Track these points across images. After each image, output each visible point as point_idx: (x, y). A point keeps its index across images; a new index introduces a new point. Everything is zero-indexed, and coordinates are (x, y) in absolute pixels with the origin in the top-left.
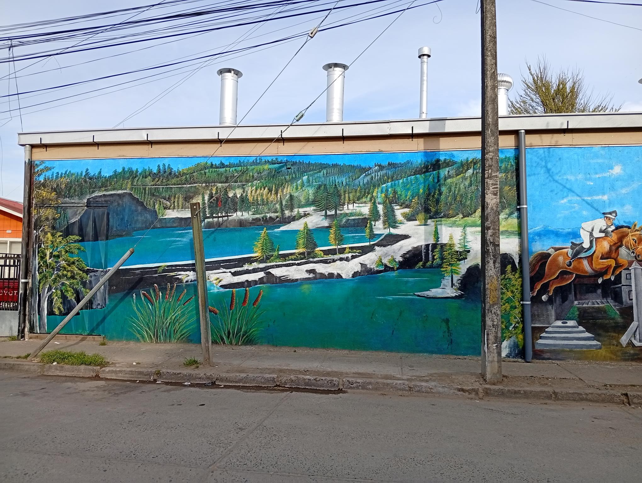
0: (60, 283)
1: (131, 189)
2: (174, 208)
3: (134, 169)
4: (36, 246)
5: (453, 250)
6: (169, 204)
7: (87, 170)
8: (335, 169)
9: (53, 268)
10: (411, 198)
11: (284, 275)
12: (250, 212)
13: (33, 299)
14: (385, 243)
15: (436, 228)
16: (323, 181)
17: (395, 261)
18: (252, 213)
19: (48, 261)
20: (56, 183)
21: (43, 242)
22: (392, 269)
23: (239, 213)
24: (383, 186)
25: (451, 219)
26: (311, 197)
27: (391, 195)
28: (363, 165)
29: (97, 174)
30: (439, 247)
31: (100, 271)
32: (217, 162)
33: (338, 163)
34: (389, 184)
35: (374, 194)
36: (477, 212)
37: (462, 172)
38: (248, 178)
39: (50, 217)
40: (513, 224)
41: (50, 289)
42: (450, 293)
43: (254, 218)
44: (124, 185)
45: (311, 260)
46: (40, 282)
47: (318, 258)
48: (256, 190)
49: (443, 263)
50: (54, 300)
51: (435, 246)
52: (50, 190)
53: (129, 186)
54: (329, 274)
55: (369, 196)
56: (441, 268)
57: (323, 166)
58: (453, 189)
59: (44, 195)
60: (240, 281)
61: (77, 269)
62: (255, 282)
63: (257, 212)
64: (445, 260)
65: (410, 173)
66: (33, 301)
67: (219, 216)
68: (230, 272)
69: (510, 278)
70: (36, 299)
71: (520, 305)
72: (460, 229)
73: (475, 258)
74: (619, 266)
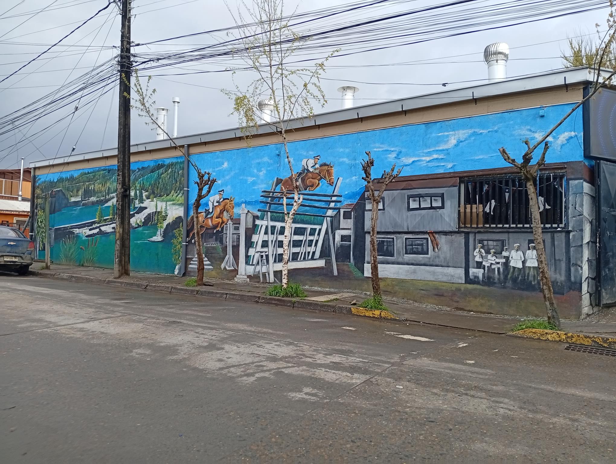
1: (62, 187)
5: (162, 215)
6: (72, 194)
10: (148, 187)
11: (105, 230)
12: (95, 197)
14: (139, 212)
15: (157, 203)
17: (142, 222)
22: (140, 226)
23: (92, 198)
24: (139, 180)
25: (162, 197)
27: (142, 185)
28: (133, 169)
30: (157, 213)
34: (142, 179)
36: (171, 193)
37: (167, 171)
38: (96, 179)
42: (159, 239)
43: (97, 200)
48: (98, 185)
49: (158, 222)
56: (157, 225)
58: (163, 180)
60: (91, 233)
62: (97, 234)
63: (98, 197)
65: (149, 172)
67: (86, 199)
68: (89, 229)
69: (181, 230)
72: (164, 203)
73: (169, 219)
74: (223, 222)
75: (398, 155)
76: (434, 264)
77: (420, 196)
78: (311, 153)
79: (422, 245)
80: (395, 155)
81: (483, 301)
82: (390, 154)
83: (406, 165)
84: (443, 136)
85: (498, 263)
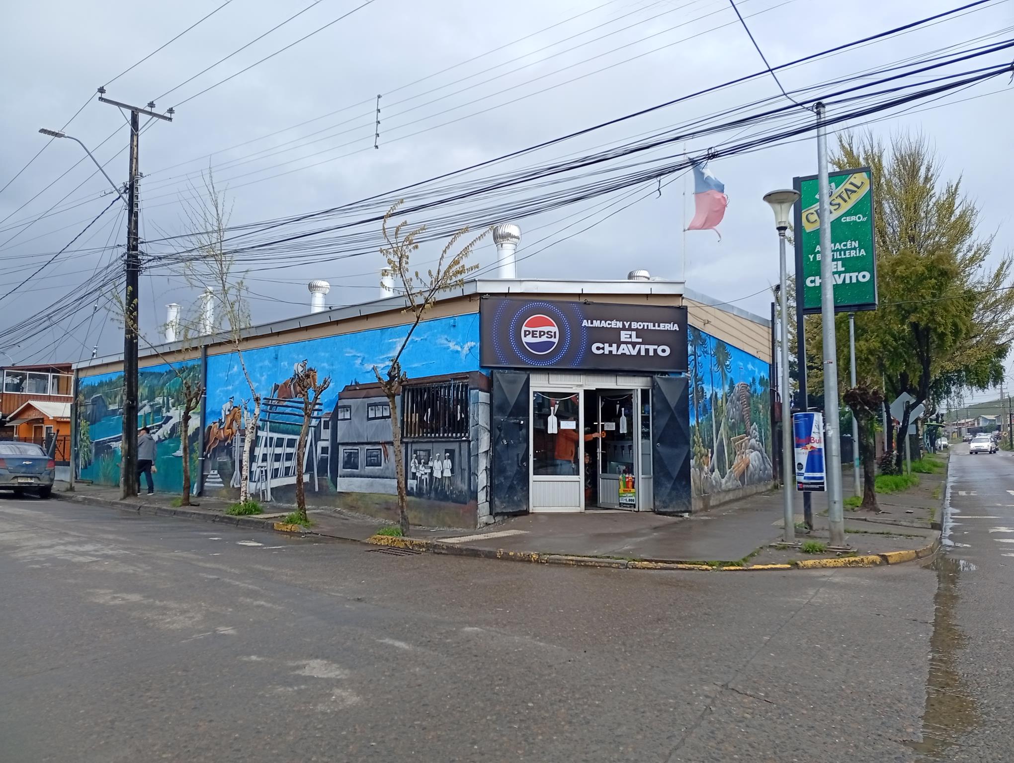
1: (102, 393)
10: (174, 393)
24: (167, 385)
34: (169, 383)
35: (164, 391)
44: (100, 391)
73: (190, 431)
74: (232, 434)
75: (362, 361)
76: (385, 476)
77: (376, 405)
78: (301, 356)
79: (377, 456)
80: (360, 361)
81: (416, 514)
82: (356, 359)
83: (368, 372)
84: (392, 342)
85: (426, 474)
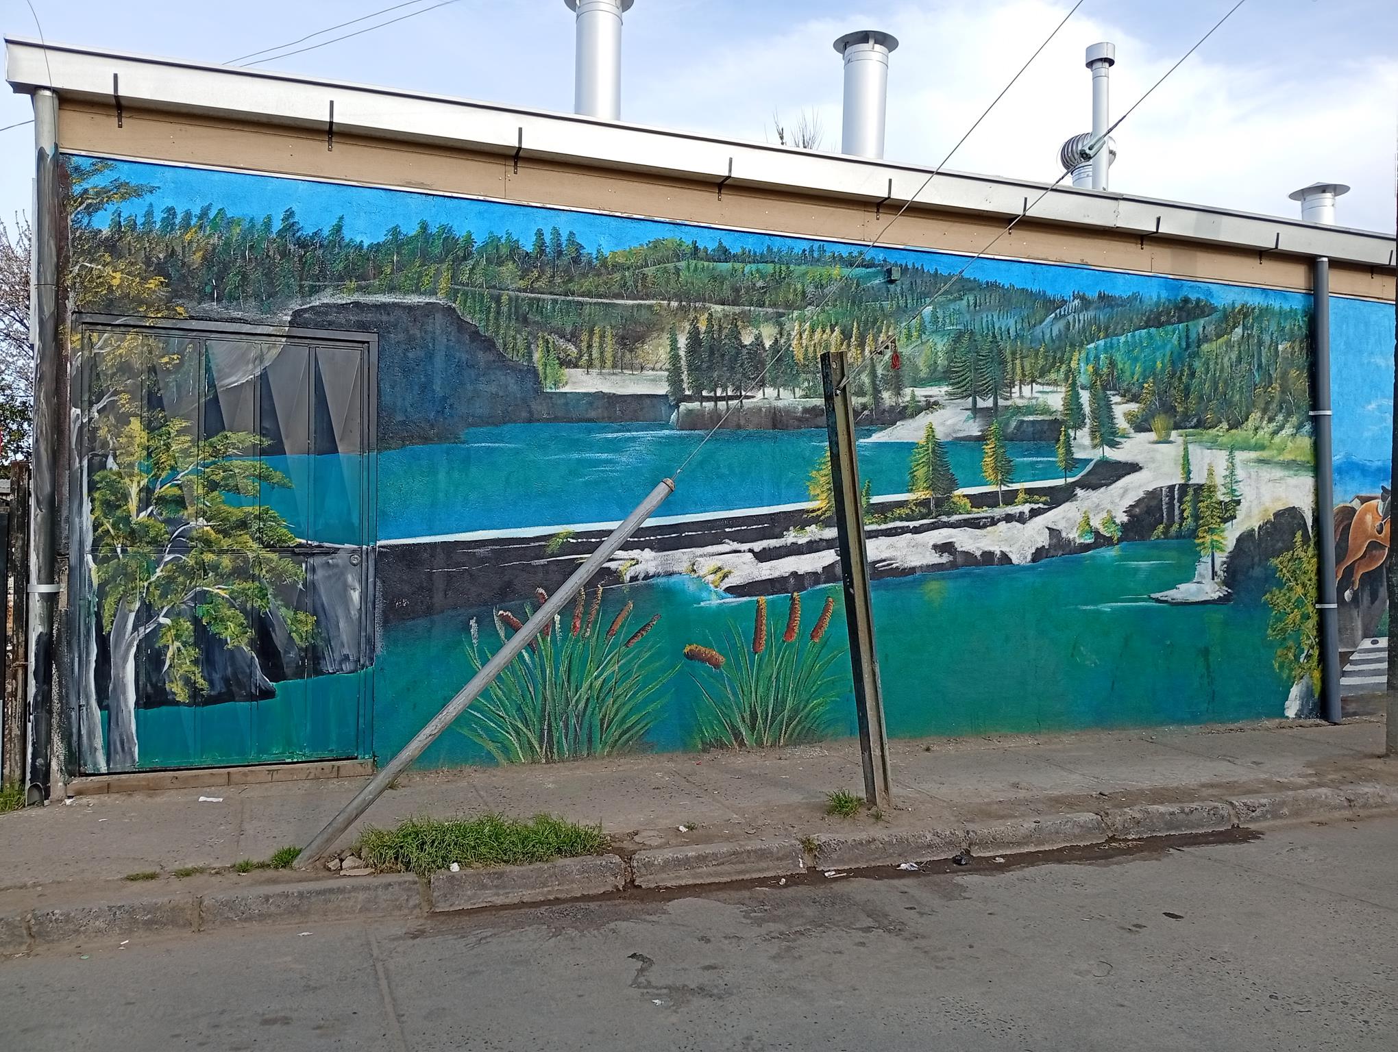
0: (191, 594)
1: (452, 294)
2: (590, 365)
3: (460, 232)
4: (81, 462)
5: (1214, 500)
6: (575, 351)
7: (290, 214)
8: (993, 297)
9: (154, 542)
10: (1141, 381)
11: (883, 556)
12: (797, 390)
13: (76, 655)
14: (1094, 480)
15: (1186, 449)
16: (967, 322)
17: (1114, 523)
18: (802, 393)
19: (134, 519)
20: (162, 245)
21: (115, 450)
22: (1109, 542)
23: (770, 392)
24: (1089, 346)
25: (1210, 431)
26: (942, 361)
27: (1105, 370)
28: (1050, 293)
29: (326, 233)
30: (1191, 491)
31: (345, 550)
32: (708, 243)
33: (998, 282)
34: (1102, 342)
35: (1073, 365)
36: (1250, 420)
37: (1226, 333)
38: (791, 297)
39: (137, 365)
40: (1303, 448)
41: (147, 613)
42: (1209, 591)
43: (808, 406)
44: (426, 279)
45: (944, 519)
46: (102, 593)
47: (960, 514)
48: (813, 331)
49: (1198, 527)
50: (169, 654)
51: (1184, 488)
52: (141, 265)
53: (443, 284)
54: (985, 554)
55: (1064, 368)
56: (1195, 538)
57: (965, 286)
58: (1212, 366)
59: (116, 282)
60: (776, 574)
61: (255, 546)
62: (815, 577)
63: (815, 392)
64: (1201, 522)
65: (1138, 323)
66: (77, 659)
67: (718, 394)
68: (751, 551)
69: (1300, 559)
70: (88, 654)
71: (1315, 611)
72: (1224, 454)
73: (1249, 516)
